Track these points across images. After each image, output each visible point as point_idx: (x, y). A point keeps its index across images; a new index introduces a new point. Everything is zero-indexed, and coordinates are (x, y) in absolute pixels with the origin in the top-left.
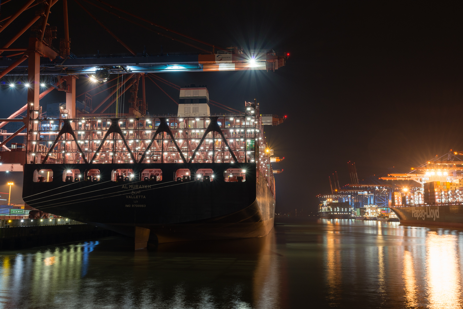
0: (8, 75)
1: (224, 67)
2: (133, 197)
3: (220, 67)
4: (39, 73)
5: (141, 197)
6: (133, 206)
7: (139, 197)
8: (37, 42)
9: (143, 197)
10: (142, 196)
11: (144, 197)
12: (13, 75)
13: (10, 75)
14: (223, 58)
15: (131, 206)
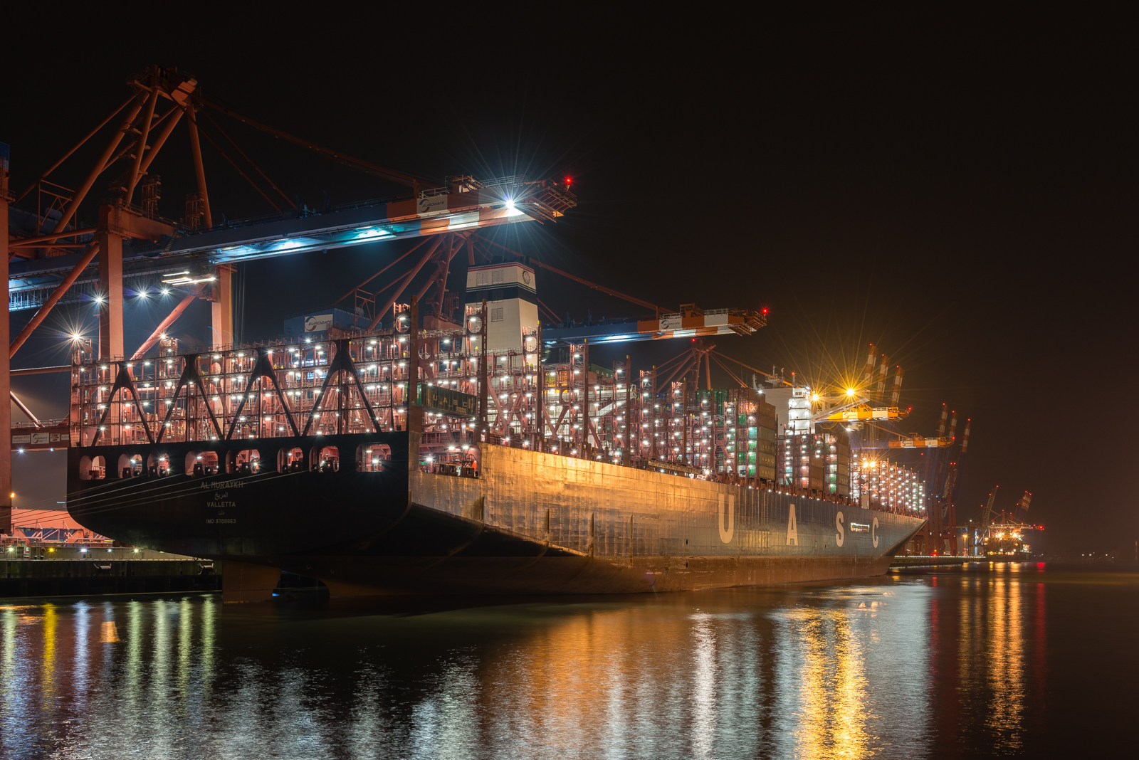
0: (76, 283)
1: (458, 223)
2: (217, 505)
3: (451, 223)
4: (121, 273)
5: (228, 504)
6: (217, 521)
7: (225, 504)
8: (110, 214)
9: (232, 504)
10: (230, 502)
11: (234, 505)
12: (83, 282)
13: (80, 282)
14: (430, 205)
15: (215, 521)
